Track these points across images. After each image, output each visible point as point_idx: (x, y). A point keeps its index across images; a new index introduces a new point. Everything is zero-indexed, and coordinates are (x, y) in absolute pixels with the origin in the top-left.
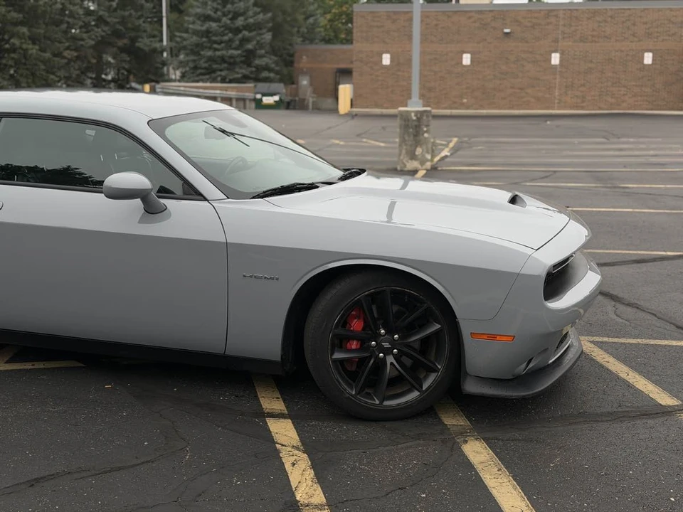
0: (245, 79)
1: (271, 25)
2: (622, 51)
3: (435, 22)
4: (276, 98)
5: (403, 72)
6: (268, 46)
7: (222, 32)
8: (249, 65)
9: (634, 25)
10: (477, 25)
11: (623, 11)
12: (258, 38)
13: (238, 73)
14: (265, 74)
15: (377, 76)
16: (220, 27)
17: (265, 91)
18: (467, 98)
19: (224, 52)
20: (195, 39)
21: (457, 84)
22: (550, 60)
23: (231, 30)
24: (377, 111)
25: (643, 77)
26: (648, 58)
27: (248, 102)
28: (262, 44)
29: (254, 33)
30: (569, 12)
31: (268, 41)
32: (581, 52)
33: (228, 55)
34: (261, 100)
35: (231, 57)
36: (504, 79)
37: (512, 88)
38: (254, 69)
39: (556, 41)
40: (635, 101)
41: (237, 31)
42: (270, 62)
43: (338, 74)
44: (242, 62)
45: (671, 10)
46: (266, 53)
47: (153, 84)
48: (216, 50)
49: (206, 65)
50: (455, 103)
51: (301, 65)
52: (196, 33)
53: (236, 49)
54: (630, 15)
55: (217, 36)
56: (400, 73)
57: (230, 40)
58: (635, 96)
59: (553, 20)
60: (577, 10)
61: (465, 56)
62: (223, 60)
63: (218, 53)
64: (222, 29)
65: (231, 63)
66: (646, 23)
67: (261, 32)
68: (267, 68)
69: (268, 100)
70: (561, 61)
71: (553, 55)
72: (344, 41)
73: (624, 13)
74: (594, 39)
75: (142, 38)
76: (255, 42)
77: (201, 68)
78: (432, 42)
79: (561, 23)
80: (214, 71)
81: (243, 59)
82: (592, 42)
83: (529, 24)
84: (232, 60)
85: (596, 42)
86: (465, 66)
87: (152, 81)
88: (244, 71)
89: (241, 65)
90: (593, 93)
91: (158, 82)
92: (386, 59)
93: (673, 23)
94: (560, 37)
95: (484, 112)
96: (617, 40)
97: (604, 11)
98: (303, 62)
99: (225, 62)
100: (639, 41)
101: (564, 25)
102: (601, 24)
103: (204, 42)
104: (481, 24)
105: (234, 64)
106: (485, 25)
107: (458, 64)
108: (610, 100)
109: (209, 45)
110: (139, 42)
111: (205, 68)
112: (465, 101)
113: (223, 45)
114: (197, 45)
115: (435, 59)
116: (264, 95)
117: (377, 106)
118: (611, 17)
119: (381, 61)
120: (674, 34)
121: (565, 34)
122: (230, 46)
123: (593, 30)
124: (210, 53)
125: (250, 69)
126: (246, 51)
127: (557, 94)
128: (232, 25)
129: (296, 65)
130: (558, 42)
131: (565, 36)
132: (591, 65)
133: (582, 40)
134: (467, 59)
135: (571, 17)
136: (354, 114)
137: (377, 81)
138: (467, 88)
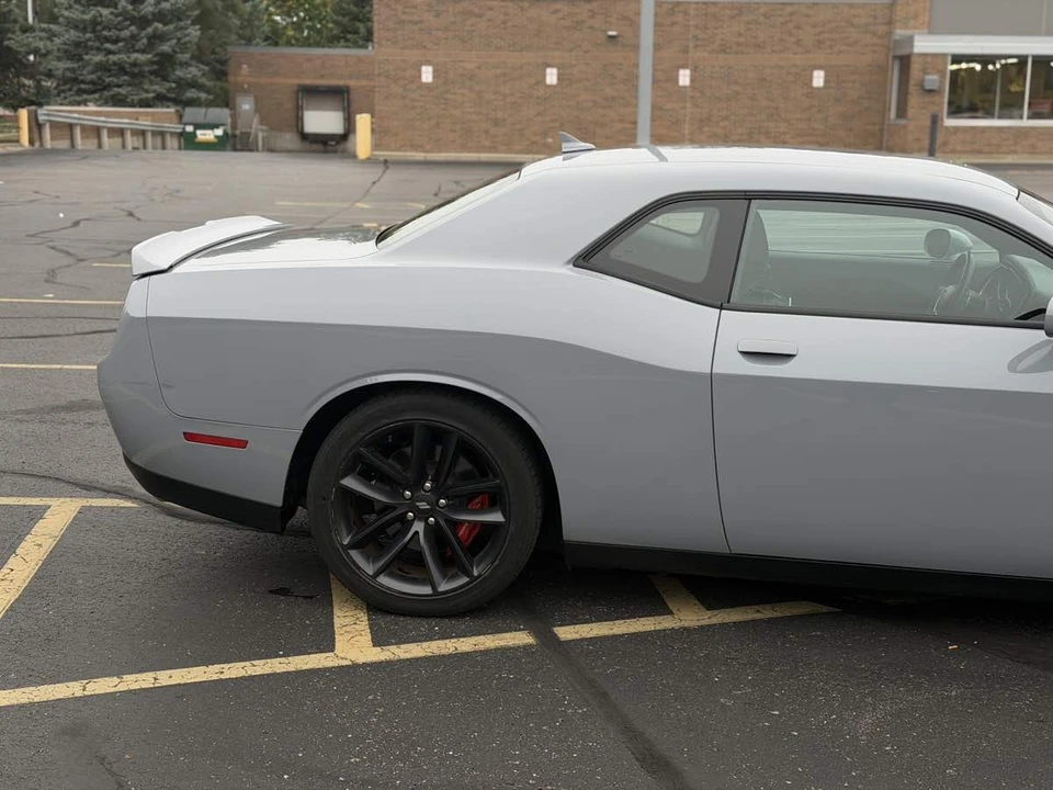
0: (160, 99)
1: (197, 12)
2: (781, 67)
3: (502, 17)
4: (219, 132)
5: (455, 94)
6: (195, 47)
7: (119, 23)
8: (165, 78)
9: (798, 28)
11: (780, 7)
12: (178, 34)
13: (147, 91)
14: (191, 94)
15: (413, 100)
16: (117, 15)
17: (200, 120)
18: (552, 137)
19: (123, 57)
20: (73, 34)
21: (539, 114)
22: (676, 80)
23: (133, 21)
24: (419, 156)
25: (811, 107)
26: (818, 79)
27: (168, 137)
28: (185, 43)
29: (171, 27)
30: (704, 7)
31: (196, 40)
32: (721, 68)
33: (131, 60)
34: (194, 135)
35: (134, 64)
36: (610, 107)
37: (622, 121)
38: (174, 85)
39: (685, 50)
41: (143, 22)
42: (199, 74)
43: (300, 94)
44: (151, 73)
46: (193, 57)
47: (33, 108)
48: (110, 52)
49: (94, 77)
50: (534, 143)
51: (240, 79)
52: (74, 25)
53: (143, 51)
54: (791, 14)
55: (110, 31)
56: (449, 96)
57: (133, 37)
59: (679, 18)
60: (714, 4)
61: (549, 70)
62: (121, 69)
63: (113, 58)
64: (120, 18)
65: (135, 74)
66: (814, 26)
67: (182, 24)
68: (194, 84)
69: (206, 135)
70: (692, 81)
71: (682, 72)
72: (293, 41)
73: (780, 9)
74: (740, 48)
75: (14, 32)
76: (174, 41)
77: (83, 82)
78: (499, 48)
79: (692, 23)
80: (107, 87)
81: (155, 67)
82: (737, 53)
84: (136, 70)
85: (742, 53)
86: (549, 86)
87: (32, 103)
88: (156, 87)
89: (152, 77)
90: (739, 131)
91: (40, 105)
92: (427, 74)
93: (853, 25)
94: (691, 45)
96: (773, 51)
97: (755, 6)
98: (243, 73)
99: (126, 73)
100: (808, 52)
101: (696, 27)
102: (751, 26)
103: (89, 40)
104: (573, 21)
105: (141, 75)
106: (578, 23)
107: (537, 83)
109: (97, 44)
110: (10, 39)
111: (92, 82)
112: (550, 140)
113: (121, 44)
114: (77, 44)
115: (504, 75)
116: (198, 126)
117: (415, 147)
118: (766, 16)
119: (420, 76)
120: (856, 43)
121: (698, 39)
122: (133, 46)
123: (740, 35)
124: (99, 58)
125: (167, 85)
126: (158, 54)
127: (687, 132)
128: (136, 14)
129: (231, 78)
130: (687, 52)
131: (699, 43)
132: (737, 88)
133: (724, 50)
134: (552, 76)
135: (706, 15)
136: (382, 159)
137: (414, 107)
138: (552, 121)
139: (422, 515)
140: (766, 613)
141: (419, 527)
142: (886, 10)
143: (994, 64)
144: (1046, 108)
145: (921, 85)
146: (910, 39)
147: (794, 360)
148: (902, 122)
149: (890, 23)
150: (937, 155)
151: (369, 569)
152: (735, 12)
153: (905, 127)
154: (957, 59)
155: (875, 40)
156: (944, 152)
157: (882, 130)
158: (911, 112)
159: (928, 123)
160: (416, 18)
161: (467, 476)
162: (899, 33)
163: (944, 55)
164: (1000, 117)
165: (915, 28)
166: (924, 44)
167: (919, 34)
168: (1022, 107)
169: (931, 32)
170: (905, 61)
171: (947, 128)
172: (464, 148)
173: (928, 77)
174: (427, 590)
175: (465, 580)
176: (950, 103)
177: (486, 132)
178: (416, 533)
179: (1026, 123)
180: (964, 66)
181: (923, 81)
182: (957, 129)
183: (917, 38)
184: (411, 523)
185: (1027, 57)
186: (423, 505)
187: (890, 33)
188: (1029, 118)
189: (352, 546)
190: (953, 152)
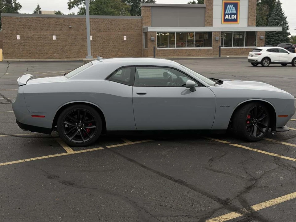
2: (115, 35)
5: (27, 43)
9: (119, 25)
10: (57, 23)
15: (15, 44)
18: (56, 54)
21: (51, 48)
24: (18, 60)
25: (124, 45)
26: (125, 38)
32: (100, 35)
36: (71, 46)
40: (122, 54)
45: (131, 19)
50: (51, 56)
54: (117, 21)
56: (25, 43)
58: (121, 52)
60: (97, 19)
61: (53, 36)
66: (123, 25)
70: (93, 39)
73: (115, 20)
78: (39, 30)
79: (91, 24)
82: (104, 31)
83: (79, 24)
86: (54, 40)
90: (106, 51)
92: (18, 37)
93: (133, 25)
94: (92, 29)
95: (65, 59)
96: (113, 31)
97: (108, 19)
100: (121, 31)
101: (93, 24)
102: (107, 25)
106: (61, 24)
107: (50, 40)
108: (113, 54)
115: (41, 37)
117: (16, 58)
118: (110, 22)
119: (16, 38)
120: (133, 29)
123: (104, 27)
127: (92, 52)
130: (91, 31)
131: (94, 29)
132: (104, 40)
133: (100, 30)
134: (54, 38)
135: (95, 21)
136: (6, 61)
137: (15, 47)
138: (55, 50)
139: (80, 128)
140: (143, 142)
141: (79, 130)
142: (140, 21)
143: (167, 34)
144: (180, 44)
145: (150, 39)
146: (147, 28)
147: (146, 95)
148: (147, 49)
149: (142, 24)
150: (156, 57)
151: (70, 139)
152: (103, 21)
153: (147, 50)
154: (158, 33)
155: (138, 28)
156: (158, 56)
157: (142, 51)
158: (148, 46)
159: (153, 49)
160: (14, 22)
161: (87, 120)
162: (144, 26)
163: (156, 32)
164: (170, 47)
165: (148, 25)
166: (150, 29)
167: (149, 27)
168: (174, 44)
169: (152, 26)
170: (146, 33)
171: (157, 50)
172: (31, 57)
173: (152, 37)
174: (82, 142)
175: (89, 139)
176: (158, 44)
177: (37, 53)
178: (79, 131)
179: (176, 48)
180: (160, 34)
181: (151, 38)
182: (160, 50)
183: (148, 28)
184: (78, 129)
185: (175, 32)
186: (80, 126)
187: (141, 27)
188: (177, 47)
189: (67, 135)
190: (159, 56)
